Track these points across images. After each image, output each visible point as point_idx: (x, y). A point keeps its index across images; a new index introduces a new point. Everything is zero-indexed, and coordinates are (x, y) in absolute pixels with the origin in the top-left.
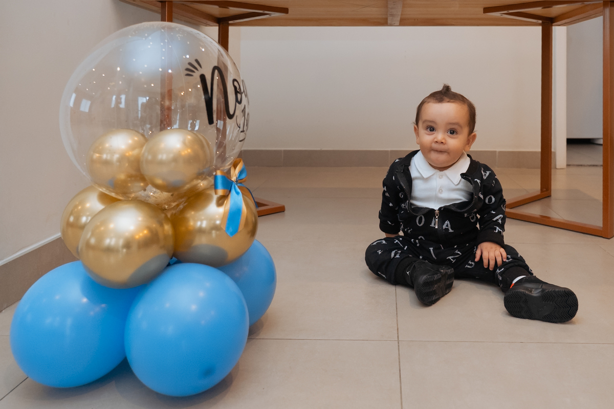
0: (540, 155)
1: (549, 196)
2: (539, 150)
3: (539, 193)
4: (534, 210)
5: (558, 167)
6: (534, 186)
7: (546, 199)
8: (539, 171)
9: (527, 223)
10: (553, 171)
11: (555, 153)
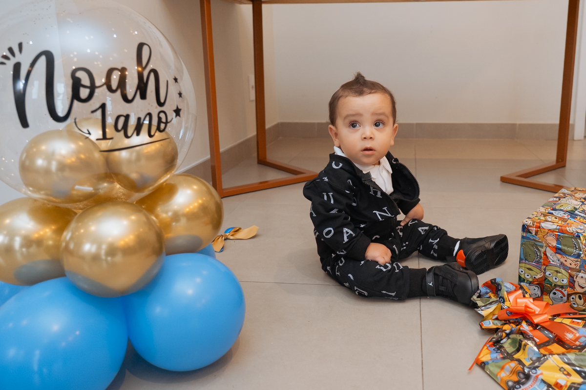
0: (557, 128)
1: (564, 166)
2: (557, 122)
3: (554, 163)
4: (549, 179)
5: (576, 138)
6: (551, 156)
7: (560, 169)
8: (555, 143)
9: (541, 191)
10: (569, 143)
11: (573, 125)
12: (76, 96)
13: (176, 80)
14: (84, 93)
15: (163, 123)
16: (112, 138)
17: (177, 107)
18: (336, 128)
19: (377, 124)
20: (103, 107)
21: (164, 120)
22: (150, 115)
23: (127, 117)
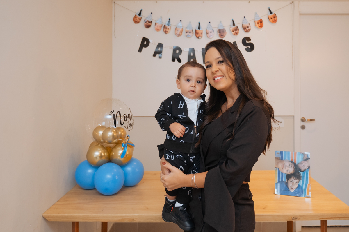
12: (124, 120)
18: (180, 81)
19: (198, 82)
20: (128, 122)
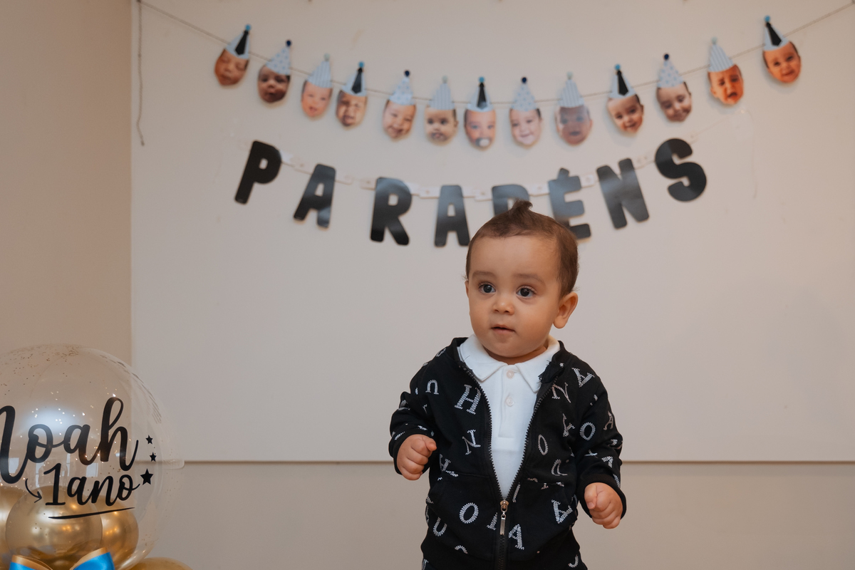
12: (30, 455)
13: (149, 440)
14: (39, 452)
15: (126, 489)
16: (64, 504)
17: (147, 471)
19: (524, 292)
20: (57, 468)
21: (127, 486)
22: (110, 479)
23: (83, 480)
